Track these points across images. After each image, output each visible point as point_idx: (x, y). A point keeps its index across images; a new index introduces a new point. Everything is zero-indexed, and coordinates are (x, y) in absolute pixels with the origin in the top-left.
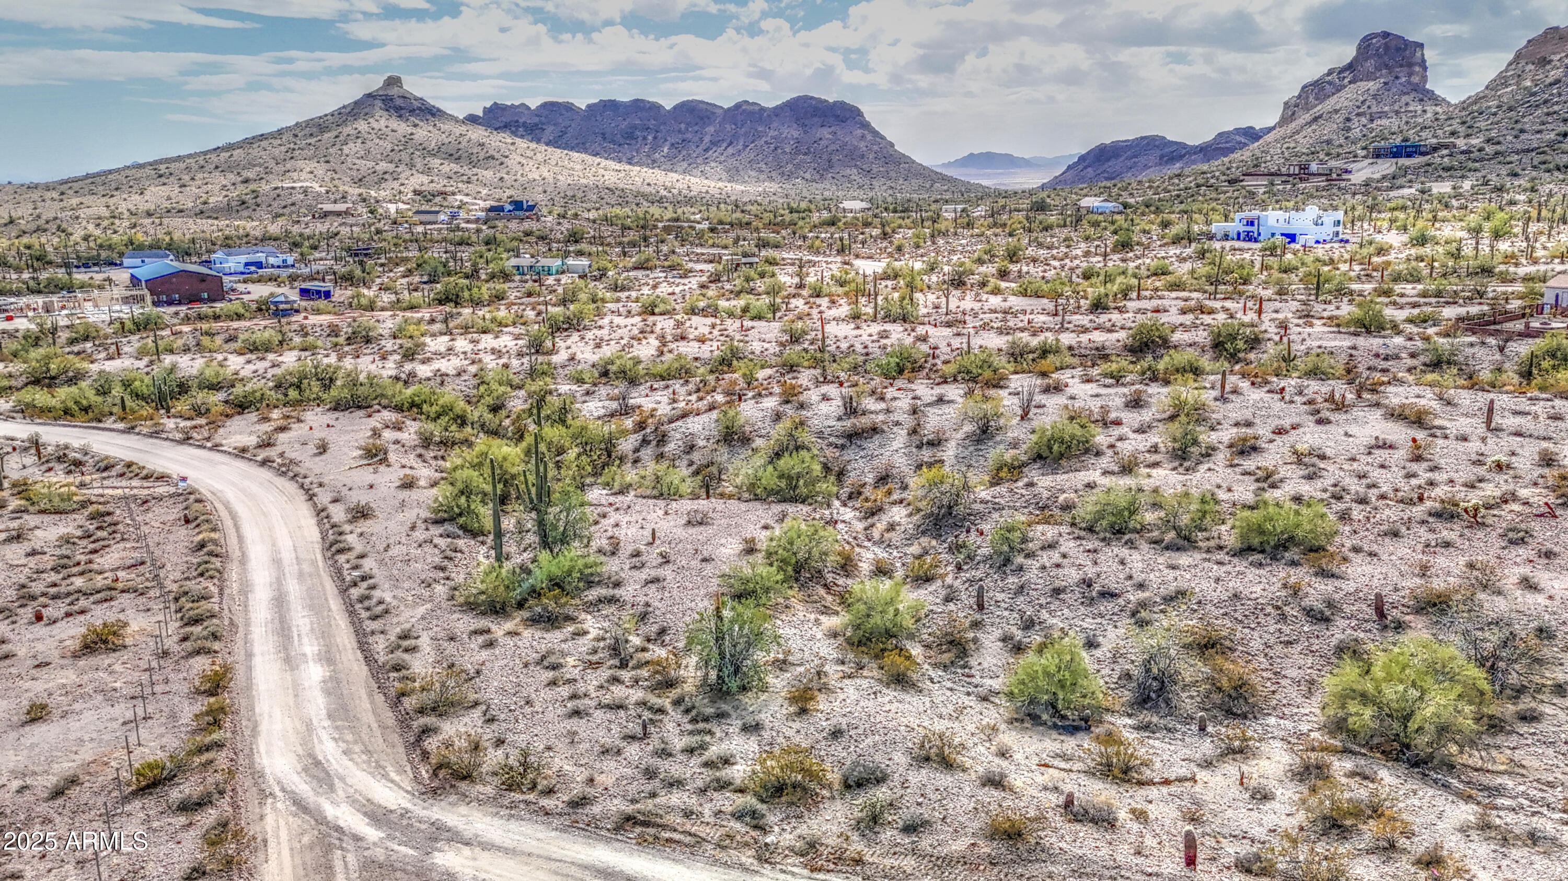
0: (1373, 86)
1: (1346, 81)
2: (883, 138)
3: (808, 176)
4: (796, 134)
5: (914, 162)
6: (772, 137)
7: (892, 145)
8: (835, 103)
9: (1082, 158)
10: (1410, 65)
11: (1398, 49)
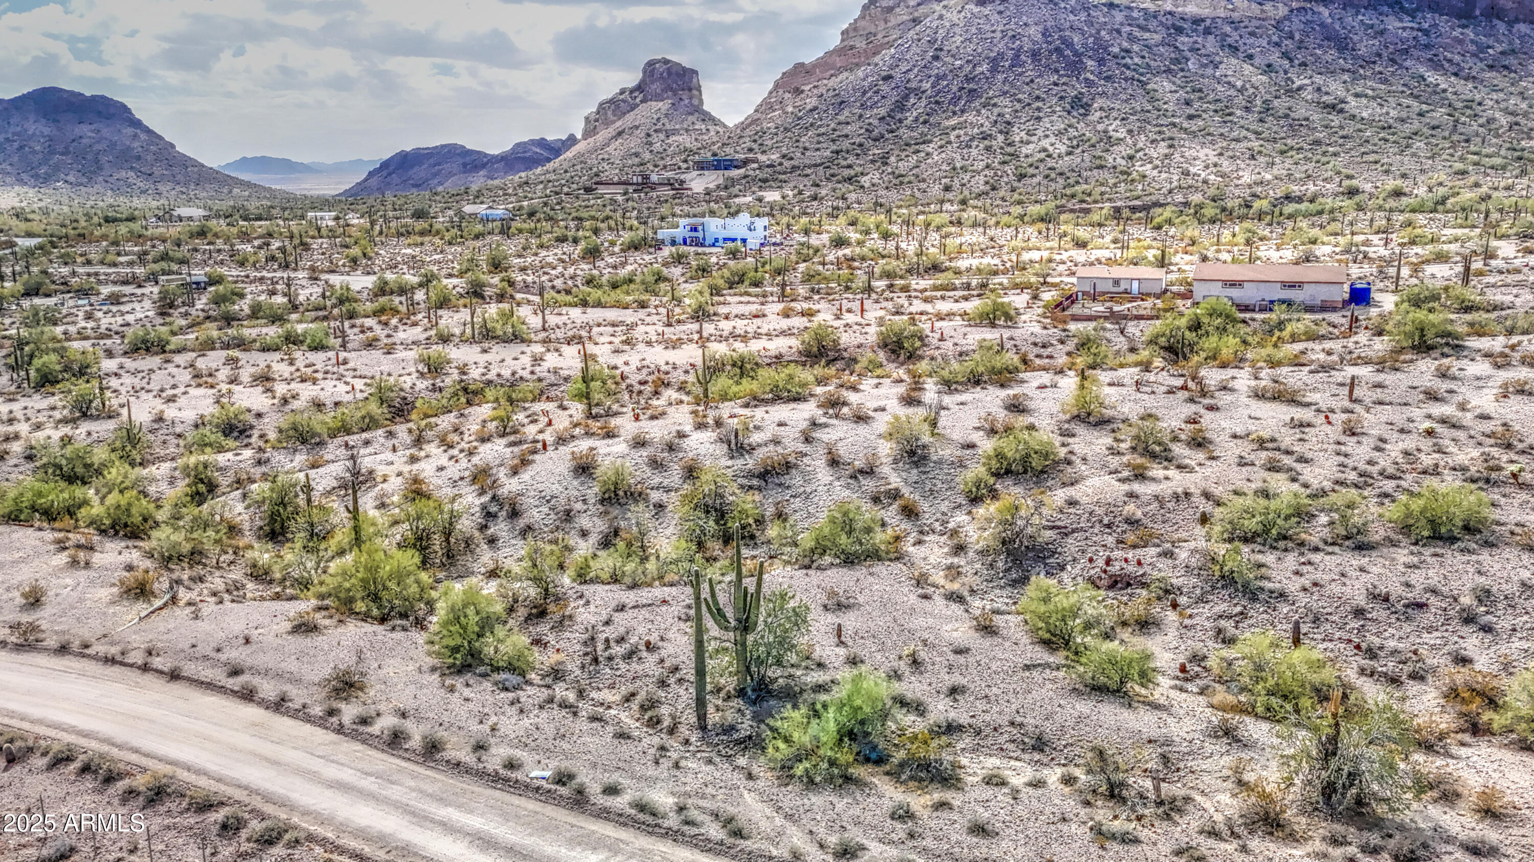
0: (664, 106)
1: (638, 100)
2: (161, 138)
3: (71, 178)
4: (47, 131)
5: (203, 166)
6: (14, 134)
7: (173, 146)
8: (94, 97)
9: (385, 165)
10: (690, 90)
11: (678, 74)
